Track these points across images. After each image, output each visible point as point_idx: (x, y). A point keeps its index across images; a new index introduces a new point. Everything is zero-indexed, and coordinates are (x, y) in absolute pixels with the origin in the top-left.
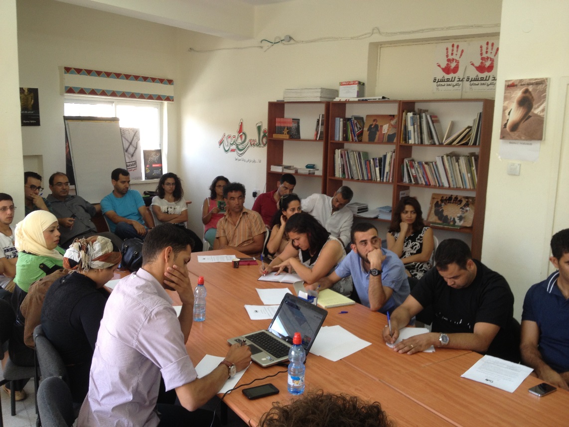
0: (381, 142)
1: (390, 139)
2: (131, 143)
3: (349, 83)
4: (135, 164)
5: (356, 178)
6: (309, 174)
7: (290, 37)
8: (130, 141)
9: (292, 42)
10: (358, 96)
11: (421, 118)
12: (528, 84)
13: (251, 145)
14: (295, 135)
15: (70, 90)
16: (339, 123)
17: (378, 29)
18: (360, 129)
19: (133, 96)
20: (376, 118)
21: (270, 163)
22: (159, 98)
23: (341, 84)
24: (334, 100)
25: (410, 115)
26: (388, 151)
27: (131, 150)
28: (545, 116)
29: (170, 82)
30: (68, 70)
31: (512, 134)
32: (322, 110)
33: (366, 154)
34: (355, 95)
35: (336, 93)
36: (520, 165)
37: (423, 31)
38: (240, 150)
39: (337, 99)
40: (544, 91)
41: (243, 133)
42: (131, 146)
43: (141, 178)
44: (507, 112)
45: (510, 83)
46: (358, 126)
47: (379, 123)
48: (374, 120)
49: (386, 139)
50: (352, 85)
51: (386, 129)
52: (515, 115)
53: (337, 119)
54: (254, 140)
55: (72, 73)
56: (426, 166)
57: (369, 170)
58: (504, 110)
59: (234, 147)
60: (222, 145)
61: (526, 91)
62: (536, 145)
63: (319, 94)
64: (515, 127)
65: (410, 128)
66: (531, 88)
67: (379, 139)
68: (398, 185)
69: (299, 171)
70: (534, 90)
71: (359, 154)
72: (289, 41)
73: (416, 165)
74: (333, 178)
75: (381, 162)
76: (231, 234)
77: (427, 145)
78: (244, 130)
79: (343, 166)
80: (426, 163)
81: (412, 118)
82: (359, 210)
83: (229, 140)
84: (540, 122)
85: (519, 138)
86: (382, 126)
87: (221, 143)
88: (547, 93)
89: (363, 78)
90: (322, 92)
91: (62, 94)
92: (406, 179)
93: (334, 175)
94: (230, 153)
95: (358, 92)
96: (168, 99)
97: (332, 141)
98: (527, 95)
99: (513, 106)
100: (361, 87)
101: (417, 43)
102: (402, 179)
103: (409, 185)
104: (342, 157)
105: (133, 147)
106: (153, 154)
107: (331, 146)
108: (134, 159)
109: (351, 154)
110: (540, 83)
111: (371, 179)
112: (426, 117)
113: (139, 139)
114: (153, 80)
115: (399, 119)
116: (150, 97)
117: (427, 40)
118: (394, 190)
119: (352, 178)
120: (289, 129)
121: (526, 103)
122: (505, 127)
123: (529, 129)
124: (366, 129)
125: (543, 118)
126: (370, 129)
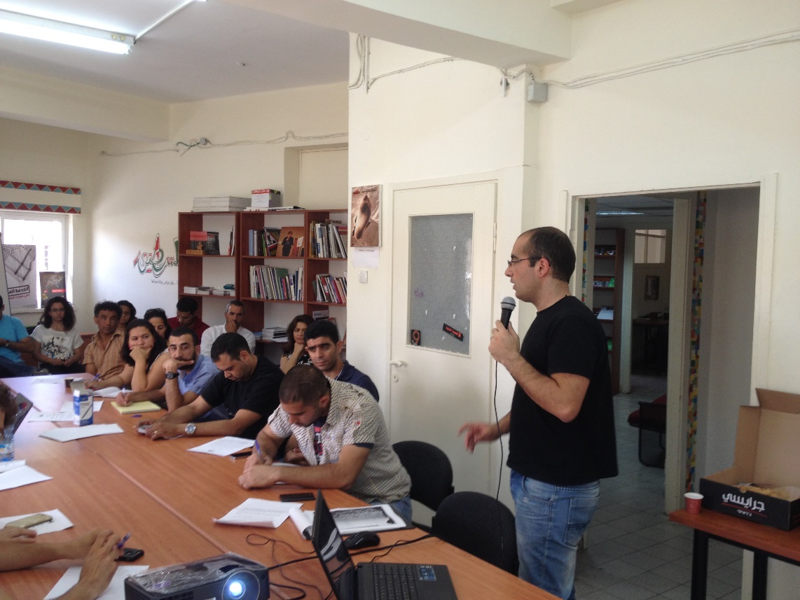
0: (295, 256)
1: (303, 254)
2: (22, 264)
3: (260, 192)
4: (28, 289)
5: (270, 298)
6: (225, 295)
7: (206, 140)
8: (21, 261)
9: (208, 145)
10: (270, 206)
11: (328, 229)
12: (367, 191)
14: (213, 250)
16: (253, 236)
17: (291, 132)
18: (274, 242)
19: (24, 207)
20: (291, 230)
21: (183, 283)
22: (60, 209)
23: (254, 193)
24: (245, 210)
25: (318, 226)
26: (297, 267)
27: (23, 271)
28: (380, 223)
29: (76, 191)
32: (233, 219)
33: (283, 273)
34: (267, 205)
35: (248, 202)
36: (367, 272)
37: (333, 136)
38: (157, 270)
39: (248, 209)
40: (377, 198)
41: (160, 250)
42: (22, 267)
43: (35, 305)
44: (354, 219)
45: (355, 190)
46: (272, 239)
47: (294, 236)
48: (289, 233)
49: (300, 251)
50: (264, 194)
51: (300, 242)
52: (359, 223)
53: (251, 231)
56: (337, 282)
57: (287, 290)
58: (352, 218)
60: (137, 264)
61: (366, 198)
63: (228, 204)
64: (360, 235)
65: (319, 240)
66: (369, 195)
67: (293, 254)
68: (309, 304)
69: (215, 293)
71: (273, 269)
72: (205, 144)
73: (328, 281)
74: (248, 299)
75: (295, 278)
76: (100, 358)
77: (335, 259)
78: (162, 246)
79: (258, 285)
80: (337, 279)
81: (321, 230)
82: (275, 335)
83: (145, 258)
84: (376, 227)
85: (363, 245)
86: (297, 239)
87: (136, 262)
88: (380, 200)
89: (278, 185)
90: (231, 201)
92: (319, 298)
93: (250, 295)
94: (146, 274)
95: (270, 201)
96: (73, 210)
97: (244, 257)
98: (367, 201)
99: (358, 213)
100: (276, 196)
101: (336, 149)
102: (315, 298)
103: (325, 304)
104: (256, 274)
105: (26, 268)
106: (53, 277)
107: (243, 263)
108: (26, 283)
109: (264, 270)
110: (374, 189)
111: (288, 299)
112: (332, 228)
113: (34, 259)
114: (53, 188)
115: (306, 231)
116: (48, 209)
117: (345, 146)
118: (305, 311)
119: (267, 298)
120: (204, 243)
121: (366, 209)
122: (353, 235)
123: (369, 236)
124: (280, 242)
125: (378, 224)
126: (284, 242)
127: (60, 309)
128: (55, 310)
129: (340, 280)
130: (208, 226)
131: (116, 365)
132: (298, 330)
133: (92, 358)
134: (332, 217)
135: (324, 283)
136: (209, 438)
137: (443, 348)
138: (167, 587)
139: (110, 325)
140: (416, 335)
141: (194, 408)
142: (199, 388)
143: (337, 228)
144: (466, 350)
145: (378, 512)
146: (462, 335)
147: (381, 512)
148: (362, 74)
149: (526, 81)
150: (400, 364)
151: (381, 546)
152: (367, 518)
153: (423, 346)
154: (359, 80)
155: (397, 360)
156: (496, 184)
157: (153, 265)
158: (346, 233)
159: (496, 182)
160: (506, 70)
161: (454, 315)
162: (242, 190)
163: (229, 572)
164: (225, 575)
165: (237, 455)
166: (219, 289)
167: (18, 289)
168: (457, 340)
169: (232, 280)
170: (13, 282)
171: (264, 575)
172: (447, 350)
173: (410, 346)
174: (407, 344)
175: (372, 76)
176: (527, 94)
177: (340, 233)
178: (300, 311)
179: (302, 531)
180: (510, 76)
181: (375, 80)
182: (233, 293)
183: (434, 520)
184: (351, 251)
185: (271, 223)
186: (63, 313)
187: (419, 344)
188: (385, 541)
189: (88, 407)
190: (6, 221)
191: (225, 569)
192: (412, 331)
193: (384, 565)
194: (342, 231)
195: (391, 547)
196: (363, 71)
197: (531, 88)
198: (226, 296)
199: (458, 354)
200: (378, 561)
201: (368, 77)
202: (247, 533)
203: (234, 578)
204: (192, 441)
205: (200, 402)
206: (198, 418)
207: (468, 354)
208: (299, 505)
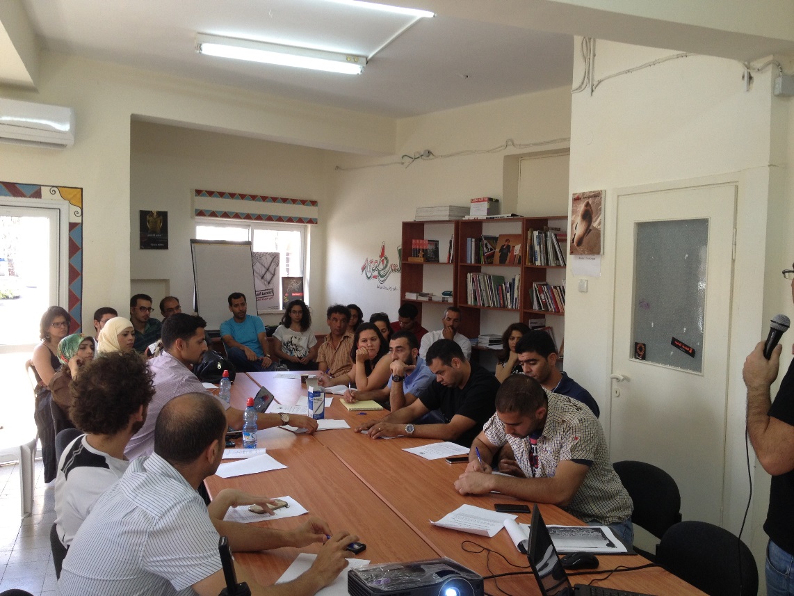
0: (512, 264)
1: (520, 261)
2: (268, 270)
3: (479, 201)
4: (272, 293)
5: (486, 305)
7: (429, 152)
8: (267, 266)
9: (431, 156)
10: (488, 214)
11: (546, 236)
12: (589, 197)
13: (392, 270)
14: (433, 257)
15: (201, 213)
16: (471, 244)
17: (511, 140)
18: (491, 250)
19: (270, 218)
20: (508, 237)
21: (405, 288)
22: (300, 220)
23: (472, 201)
24: (464, 219)
25: (536, 233)
26: (514, 274)
27: (268, 276)
28: (602, 230)
29: (314, 203)
30: (199, 192)
31: (578, 248)
32: (452, 227)
33: (499, 280)
34: (485, 213)
35: (467, 210)
36: (587, 281)
38: (382, 277)
39: (467, 218)
40: (600, 204)
41: (385, 258)
42: (268, 273)
43: (278, 307)
44: (574, 226)
45: (576, 196)
46: (489, 246)
47: (511, 244)
48: (507, 241)
49: (517, 261)
50: (482, 203)
51: (517, 249)
52: (579, 231)
53: (469, 239)
54: (396, 266)
55: (203, 195)
56: (554, 290)
57: (504, 298)
58: (572, 225)
59: (376, 273)
60: (364, 271)
61: (587, 204)
62: (597, 259)
63: (448, 213)
64: (580, 242)
65: (537, 248)
66: (591, 201)
67: (510, 262)
68: (525, 313)
69: (434, 299)
70: (593, 202)
71: (490, 277)
72: (428, 156)
73: (545, 289)
74: (465, 306)
75: (512, 285)
76: (331, 358)
77: (552, 267)
78: (386, 254)
79: (475, 292)
80: (555, 287)
81: (539, 237)
82: (490, 342)
83: (372, 265)
84: (598, 234)
85: (583, 253)
87: (364, 268)
88: (602, 206)
89: (497, 193)
90: (450, 210)
91: (192, 217)
92: (536, 307)
93: (467, 302)
94: (372, 280)
95: (488, 210)
96: (311, 221)
97: (462, 264)
98: (588, 208)
99: (579, 220)
100: (494, 204)
101: (556, 155)
102: (532, 307)
103: (543, 313)
104: (473, 281)
105: (271, 273)
106: (293, 282)
107: (461, 270)
108: (271, 286)
109: (481, 277)
110: (597, 195)
111: (503, 307)
112: (551, 235)
113: (278, 265)
114: (294, 201)
115: (523, 238)
116: (290, 220)
117: (566, 151)
118: (521, 318)
119: (483, 305)
120: (424, 251)
121: (588, 216)
122: (573, 242)
123: (590, 244)
124: (497, 250)
125: (600, 231)
126: (501, 250)
127: (299, 312)
128: (295, 312)
129: (558, 288)
130: (429, 235)
131: (345, 364)
132: (513, 338)
133: (325, 357)
134: (551, 224)
135: (541, 291)
136: (426, 441)
137: (671, 364)
138: (387, 584)
139: (340, 327)
140: (641, 349)
141: (413, 410)
142: (418, 390)
143: (556, 235)
144: (698, 367)
145: (596, 533)
146: (693, 350)
147: (600, 534)
148: (586, 77)
149: (772, 73)
150: (622, 378)
151: (599, 570)
152: (584, 538)
153: (648, 360)
154: (583, 83)
155: (618, 374)
156: (737, 187)
157: (379, 271)
158: (566, 240)
159: (736, 184)
160: (749, 63)
161: (685, 329)
162: (461, 199)
163: (445, 577)
164: (441, 580)
165: (454, 459)
166: (438, 296)
167: (264, 292)
168: (689, 356)
169: (450, 288)
170: (260, 285)
171: (479, 584)
172: (677, 366)
173: (634, 359)
174: (631, 357)
175: (597, 78)
176: (774, 88)
177: (558, 241)
178: (516, 319)
179: (517, 544)
180: (754, 69)
181: (600, 82)
182: (450, 300)
183: (657, 547)
184: (571, 260)
185: (489, 230)
186: (301, 315)
187: (644, 358)
188: (604, 564)
189: (320, 402)
190: (256, 231)
191: (441, 574)
192: (636, 344)
193: (603, 590)
194: (561, 238)
195: (611, 571)
196: (588, 74)
197: (779, 80)
198: (444, 301)
199: (688, 371)
200: (595, 585)
201: (593, 79)
202: (462, 539)
203: (449, 585)
204: (411, 441)
205: (418, 404)
206: (417, 420)
207: (701, 371)
208: (514, 517)
